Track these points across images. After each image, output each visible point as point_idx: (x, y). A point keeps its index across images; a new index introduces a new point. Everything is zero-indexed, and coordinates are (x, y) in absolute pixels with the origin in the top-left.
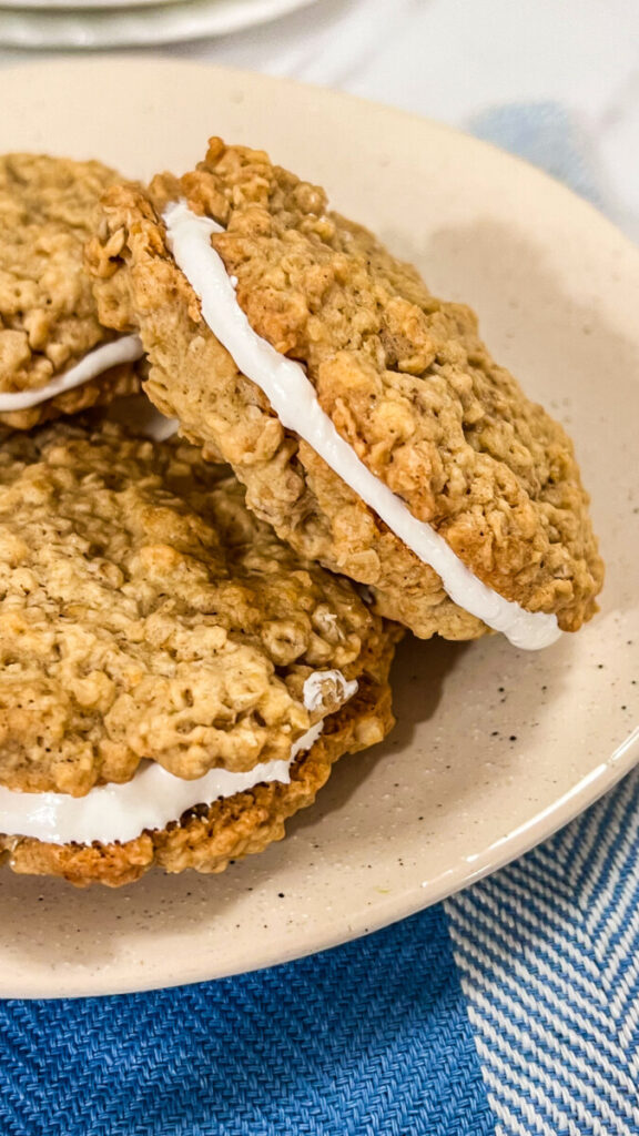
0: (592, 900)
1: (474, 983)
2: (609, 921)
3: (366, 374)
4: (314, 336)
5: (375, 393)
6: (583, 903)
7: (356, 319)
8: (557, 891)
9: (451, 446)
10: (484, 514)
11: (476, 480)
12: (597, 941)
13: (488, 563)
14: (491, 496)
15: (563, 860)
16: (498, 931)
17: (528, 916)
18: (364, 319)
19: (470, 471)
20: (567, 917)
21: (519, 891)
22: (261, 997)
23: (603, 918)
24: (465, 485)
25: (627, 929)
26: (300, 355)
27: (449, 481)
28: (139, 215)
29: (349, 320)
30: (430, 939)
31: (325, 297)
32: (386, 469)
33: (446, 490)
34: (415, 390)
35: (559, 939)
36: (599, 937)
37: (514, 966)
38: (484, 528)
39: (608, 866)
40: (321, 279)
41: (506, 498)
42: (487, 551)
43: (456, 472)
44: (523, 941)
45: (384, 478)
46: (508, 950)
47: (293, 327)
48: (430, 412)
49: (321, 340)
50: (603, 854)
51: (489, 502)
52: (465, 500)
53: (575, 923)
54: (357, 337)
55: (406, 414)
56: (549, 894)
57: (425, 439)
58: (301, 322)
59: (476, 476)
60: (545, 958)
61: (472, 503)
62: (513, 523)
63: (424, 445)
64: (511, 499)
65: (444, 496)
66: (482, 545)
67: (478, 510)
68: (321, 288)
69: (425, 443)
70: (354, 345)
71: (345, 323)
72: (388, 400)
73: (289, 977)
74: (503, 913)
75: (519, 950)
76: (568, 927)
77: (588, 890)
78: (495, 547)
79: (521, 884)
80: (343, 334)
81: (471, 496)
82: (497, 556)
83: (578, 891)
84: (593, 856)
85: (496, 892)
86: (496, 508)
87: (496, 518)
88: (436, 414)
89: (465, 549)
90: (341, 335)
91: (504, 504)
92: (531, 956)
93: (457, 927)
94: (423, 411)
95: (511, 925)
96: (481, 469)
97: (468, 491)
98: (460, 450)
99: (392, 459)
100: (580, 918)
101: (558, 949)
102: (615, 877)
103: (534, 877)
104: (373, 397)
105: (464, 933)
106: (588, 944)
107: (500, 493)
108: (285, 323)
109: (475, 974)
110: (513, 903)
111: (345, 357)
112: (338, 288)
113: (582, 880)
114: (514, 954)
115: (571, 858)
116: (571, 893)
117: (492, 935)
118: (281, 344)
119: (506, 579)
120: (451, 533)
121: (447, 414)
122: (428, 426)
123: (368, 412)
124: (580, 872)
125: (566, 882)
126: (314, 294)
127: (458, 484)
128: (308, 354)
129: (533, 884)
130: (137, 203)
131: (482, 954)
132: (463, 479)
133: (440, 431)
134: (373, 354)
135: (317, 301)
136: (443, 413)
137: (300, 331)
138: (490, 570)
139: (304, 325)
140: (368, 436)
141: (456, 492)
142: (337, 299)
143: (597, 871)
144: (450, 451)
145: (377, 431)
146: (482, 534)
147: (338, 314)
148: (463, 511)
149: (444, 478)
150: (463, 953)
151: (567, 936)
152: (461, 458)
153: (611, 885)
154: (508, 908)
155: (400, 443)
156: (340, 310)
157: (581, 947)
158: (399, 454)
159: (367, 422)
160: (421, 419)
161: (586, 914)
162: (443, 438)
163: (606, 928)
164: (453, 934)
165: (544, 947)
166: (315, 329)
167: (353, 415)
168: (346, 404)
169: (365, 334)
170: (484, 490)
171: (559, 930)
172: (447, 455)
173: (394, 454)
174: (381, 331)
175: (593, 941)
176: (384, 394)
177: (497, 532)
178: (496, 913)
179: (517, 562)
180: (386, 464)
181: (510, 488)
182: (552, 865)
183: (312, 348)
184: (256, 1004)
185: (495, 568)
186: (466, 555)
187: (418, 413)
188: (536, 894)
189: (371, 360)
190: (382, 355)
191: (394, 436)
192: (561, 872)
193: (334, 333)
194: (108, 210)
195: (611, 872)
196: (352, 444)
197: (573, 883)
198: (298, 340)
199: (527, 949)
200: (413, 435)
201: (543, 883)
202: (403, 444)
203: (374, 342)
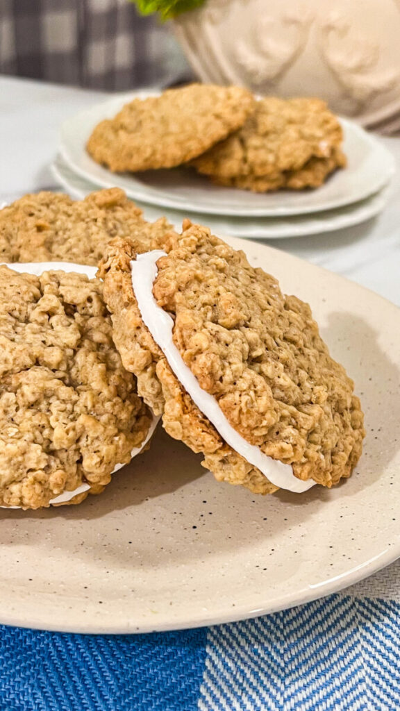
0: (293, 682)
1: (206, 703)
2: (299, 694)
3: (194, 320)
4: (177, 301)
5: (196, 329)
6: (287, 682)
7: (201, 297)
8: (276, 673)
9: (231, 360)
10: (240, 396)
11: (240, 379)
12: (288, 702)
13: (236, 419)
14: (245, 388)
15: (286, 660)
16: (231, 682)
17: (252, 679)
18: (205, 298)
19: (237, 374)
20: (275, 685)
21: (253, 665)
22: (84, 676)
23: (296, 691)
24: (233, 380)
25: (308, 701)
26: (171, 308)
27: (223, 376)
28: (123, 251)
29: (198, 297)
30: (191, 675)
31: (188, 284)
32: (191, 363)
33: (221, 380)
34: (218, 332)
35: (264, 694)
36: (290, 700)
37: (232, 701)
38: (238, 403)
39: (312, 669)
40: (187, 276)
41: (255, 392)
42: (236, 413)
43: (228, 372)
44: (243, 690)
45: (190, 366)
46: (232, 691)
47: (166, 295)
48: (222, 342)
49: (181, 303)
50: (312, 662)
51: (244, 391)
52: (232, 387)
53: (278, 690)
54: (199, 305)
55: (206, 339)
56: (270, 672)
57: (214, 353)
58: (171, 292)
59: (241, 377)
60: (253, 701)
61: (235, 390)
62: (255, 404)
63: (212, 355)
64: (259, 393)
65: (219, 382)
66: (235, 409)
67: (237, 393)
68: (186, 280)
69: (213, 355)
70: (197, 308)
71: (195, 298)
72: (201, 332)
73: (103, 670)
74: (239, 673)
75: (239, 694)
76: (273, 691)
77: (294, 676)
78: (240, 411)
79: (256, 663)
80: (192, 302)
81: (235, 386)
82: (242, 416)
83: (287, 676)
84: (305, 662)
85: (239, 663)
86: (248, 394)
87: (245, 398)
88: (227, 345)
89: (227, 410)
90: (191, 302)
91: (252, 393)
92: (245, 699)
93: (209, 672)
94: (218, 341)
95: (241, 681)
96: (245, 375)
97: (235, 384)
98: (235, 364)
99: (195, 359)
100: (283, 688)
101: (262, 700)
102: (314, 674)
103: (266, 662)
104: (195, 330)
105: (211, 677)
106: (281, 703)
107: (252, 388)
108: (163, 292)
109: (208, 698)
110: (246, 671)
111: (189, 311)
112: (196, 282)
113: (292, 672)
114: (235, 694)
115: (293, 659)
116: (283, 675)
117: (227, 682)
118: (160, 301)
119: (246, 430)
120: (221, 401)
121: (233, 346)
122: (221, 348)
123: (190, 336)
124: (294, 667)
125: (283, 670)
126: (182, 282)
127: (228, 377)
128: (175, 309)
129: (263, 665)
130: (124, 246)
131: (216, 689)
132: (231, 377)
133: (225, 352)
134: (205, 313)
135: (183, 285)
136: (232, 346)
137: (171, 297)
138: (237, 423)
139: (173, 295)
140: (187, 347)
141: (226, 382)
142: (195, 286)
143: (304, 669)
144: (230, 363)
145: (191, 344)
146: (235, 404)
147: (193, 293)
148: (230, 392)
149: (220, 373)
150: (206, 685)
151: (271, 695)
152: (234, 367)
153: (309, 678)
154: (242, 671)
155: (200, 352)
156: (195, 292)
157: (277, 703)
158: (198, 357)
159: (187, 340)
160: (214, 343)
161: (286, 687)
162: (227, 356)
163: (295, 697)
164: (205, 676)
165: (254, 696)
166: (178, 297)
167: (182, 336)
168: (181, 331)
169: (204, 305)
170: (243, 385)
171: (268, 691)
172: (227, 364)
173: (196, 357)
174: (215, 305)
175: (285, 701)
176: (201, 329)
177: (243, 405)
178: (234, 673)
179: (252, 423)
180: (192, 361)
181: (259, 388)
182: (279, 660)
183: (177, 306)
184: (79, 678)
185: (240, 423)
186: (226, 413)
187: (214, 341)
188: (263, 670)
189: (203, 316)
190: (210, 315)
191: (198, 347)
192: (283, 665)
193: (188, 301)
194: (110, 247)
195: (312, 672)
196: (180, 349)
197: (287, 671)
198: (169, 302)
199: (244, 694)
200: (207, 349)
201: (269, 666)
202: (202, 353)
203: (207, 309)
